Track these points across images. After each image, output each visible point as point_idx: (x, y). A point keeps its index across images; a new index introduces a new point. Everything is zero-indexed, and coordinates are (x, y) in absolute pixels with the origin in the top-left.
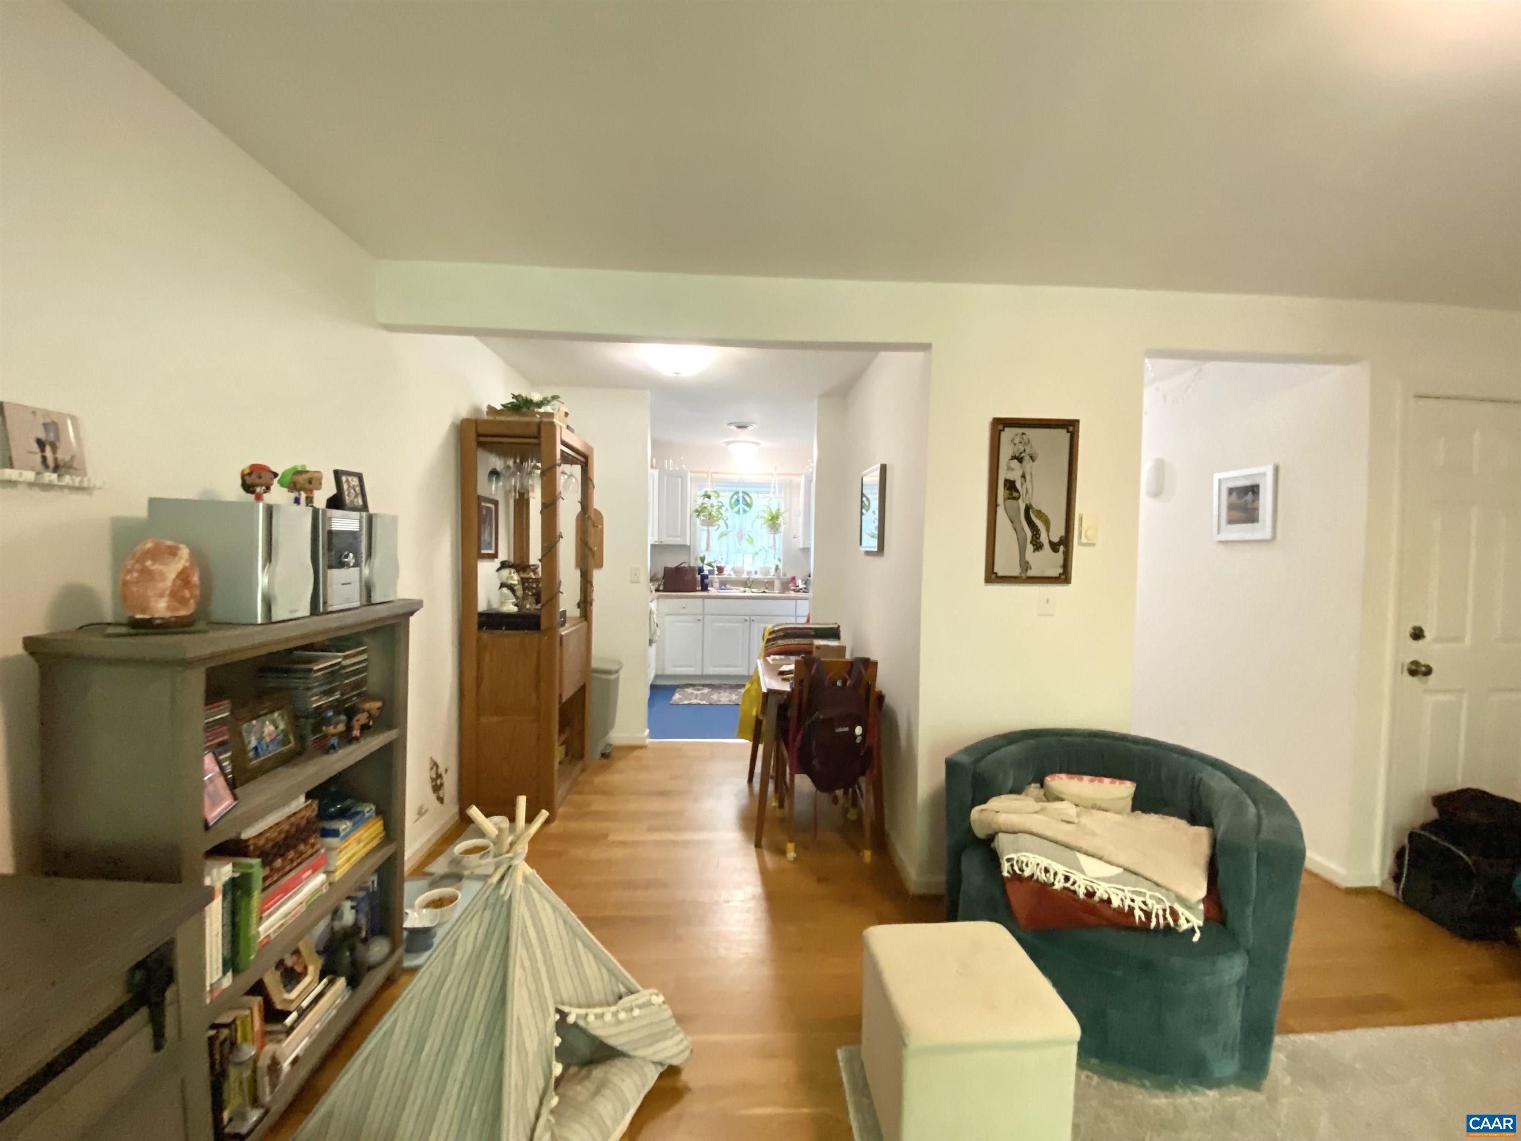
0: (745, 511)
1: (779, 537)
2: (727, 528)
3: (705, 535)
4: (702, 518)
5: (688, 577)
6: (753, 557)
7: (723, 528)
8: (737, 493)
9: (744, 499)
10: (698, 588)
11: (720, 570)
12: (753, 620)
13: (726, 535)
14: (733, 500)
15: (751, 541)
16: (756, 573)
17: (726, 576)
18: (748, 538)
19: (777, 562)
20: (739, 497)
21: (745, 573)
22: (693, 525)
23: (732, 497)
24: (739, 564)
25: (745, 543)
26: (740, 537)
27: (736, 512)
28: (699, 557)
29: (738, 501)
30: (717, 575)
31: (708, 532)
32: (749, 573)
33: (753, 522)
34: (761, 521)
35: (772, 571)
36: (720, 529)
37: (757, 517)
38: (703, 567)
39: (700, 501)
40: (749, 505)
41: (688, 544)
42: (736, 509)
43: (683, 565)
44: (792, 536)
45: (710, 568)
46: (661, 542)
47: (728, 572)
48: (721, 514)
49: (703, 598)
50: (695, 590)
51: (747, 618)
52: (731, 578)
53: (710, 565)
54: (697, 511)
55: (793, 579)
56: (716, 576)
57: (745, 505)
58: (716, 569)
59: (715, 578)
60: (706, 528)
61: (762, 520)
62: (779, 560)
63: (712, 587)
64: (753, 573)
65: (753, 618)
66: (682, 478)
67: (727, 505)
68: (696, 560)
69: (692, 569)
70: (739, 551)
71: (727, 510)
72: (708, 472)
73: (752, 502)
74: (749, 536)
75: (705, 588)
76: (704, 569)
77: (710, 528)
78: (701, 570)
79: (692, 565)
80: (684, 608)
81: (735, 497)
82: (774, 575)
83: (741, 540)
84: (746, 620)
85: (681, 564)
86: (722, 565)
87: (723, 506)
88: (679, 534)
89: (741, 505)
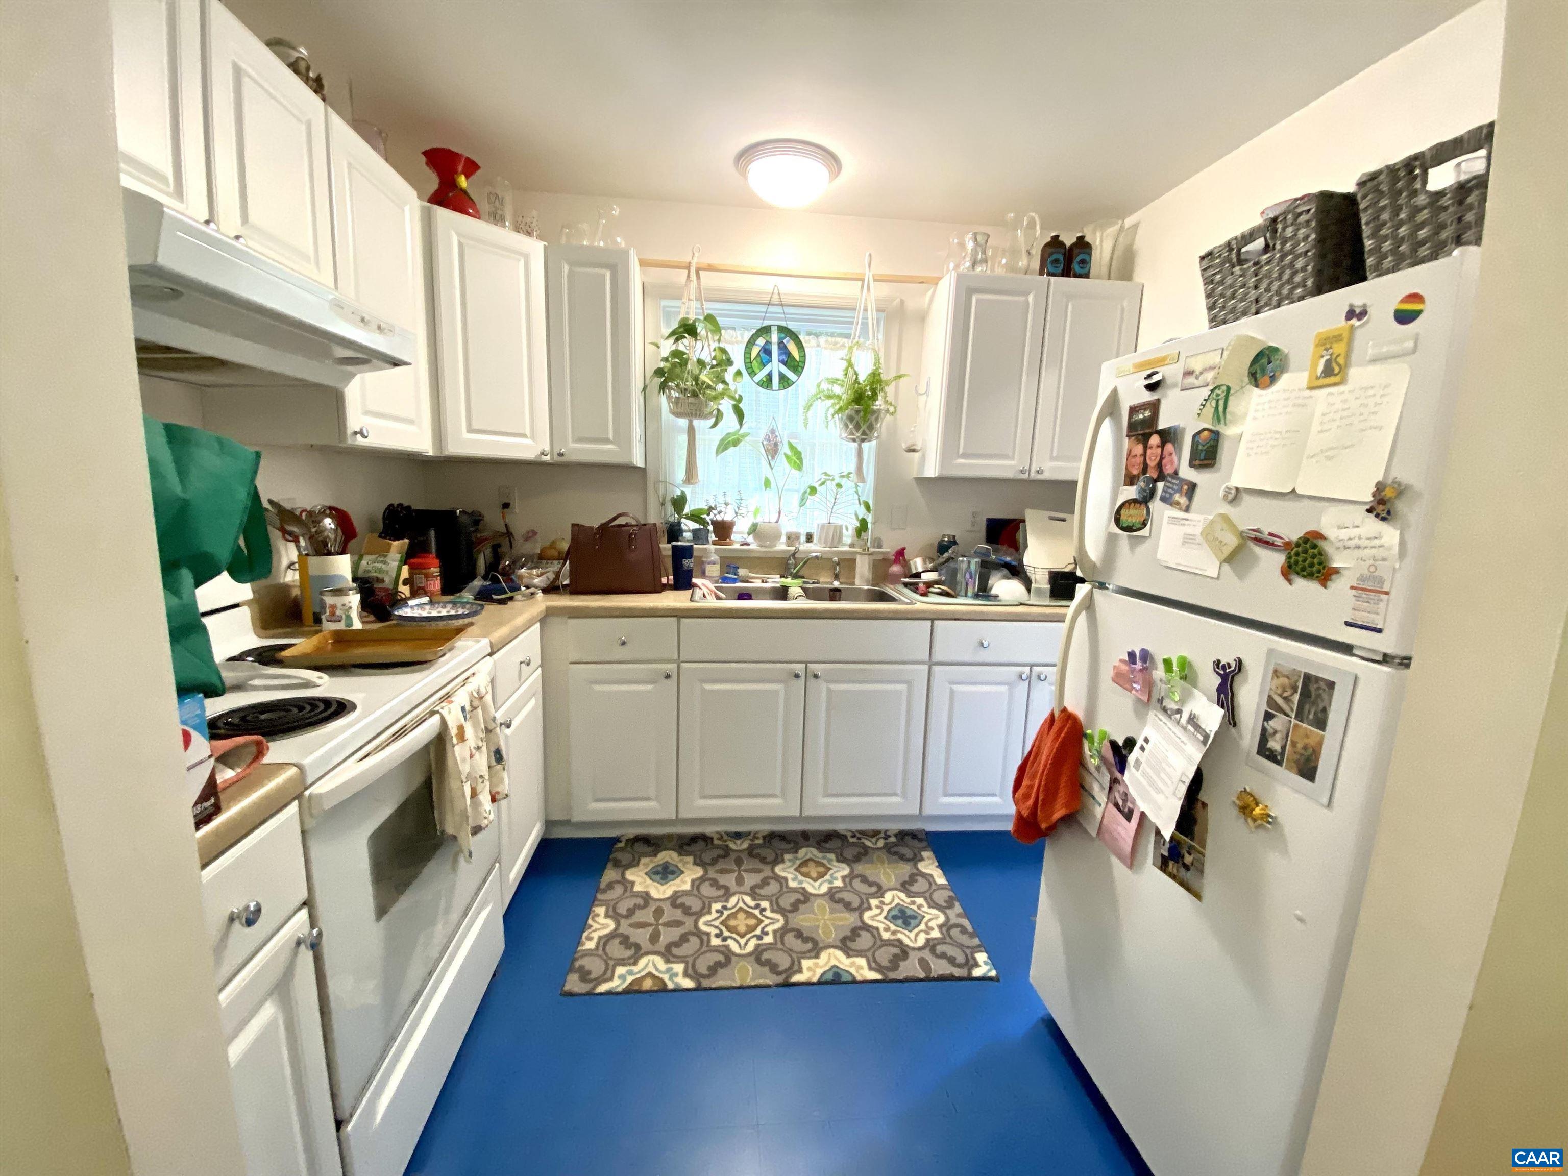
0: (785, 382)
1: (869, 447)
2: (741, 424)
3: (683, 439)
4: (675, 394)
5: (638, 554)
6: (803, 501)
7: (729, 421)
8: (765, 330)
9: (782, 347)
10: (664, 581)
11: (723, 530)
12: (816, 676)
13: (736, 443)
14: (755, 351)
15: (797, 459)
16: (809, 538)
17: (737, 546)
18: (789, 453)
19: (862, 512)
20: (768, 343)
21: (784, 539)
22: (649, 415)
23: (751, 343)
24: (766, 517)
25: (781, 462)
26: (772, 450)
27: (761, 384)
28: (668, 498)
29: (767, 351)
30: (714, 543)
31: (691, 431)
32: (792, 538)
33: (808, 407)
34: (824, 407)
35: (848, 537)
36: (720, 425)
37: (816, 396)
38: (679, 523)
39: (667, 347)
40: (797, 366)
41: (639, 462)
42: (761, 375)
43: (621, 521)
44: (904, 446)
45: (696, 526)
46: (561, 455)
47: (739, 535)
48: (724, 382)
49: (679, 614)
50: (658, 588)
51: (799, 668)
52: (749, 551)
53: (695, 517)
54: (659, 372)
55: (901, 553)
56: (712, 547)
57: (784, 363)
58: (711, 528)
59: (710, 549)
60: (683, 422)
61: (829, 402)
62: (868, 508)
63: (703, 575)
64: (803, 538)
65: (815, 667)
66: (613, 268)
67: (739, 363)
68: (663, 504)
69: (648, 531)
70: (767, 484)
71: (739, 373)
72: (688, 267)
73: (804, 356)
74: (792, 447)
75: (683, 581)
76: (684, 527)
77: (696, 423)
78: (674, 532)
79: (652, 519)
80: (624, 643)
81: (761, 341)
82: (852, 545)
83: (773, 458)
84: (797, 676)
85: (615, 519)
86: (728, 517)
87: (730, 362)
88: (611, 436)
89: (776, 366)
